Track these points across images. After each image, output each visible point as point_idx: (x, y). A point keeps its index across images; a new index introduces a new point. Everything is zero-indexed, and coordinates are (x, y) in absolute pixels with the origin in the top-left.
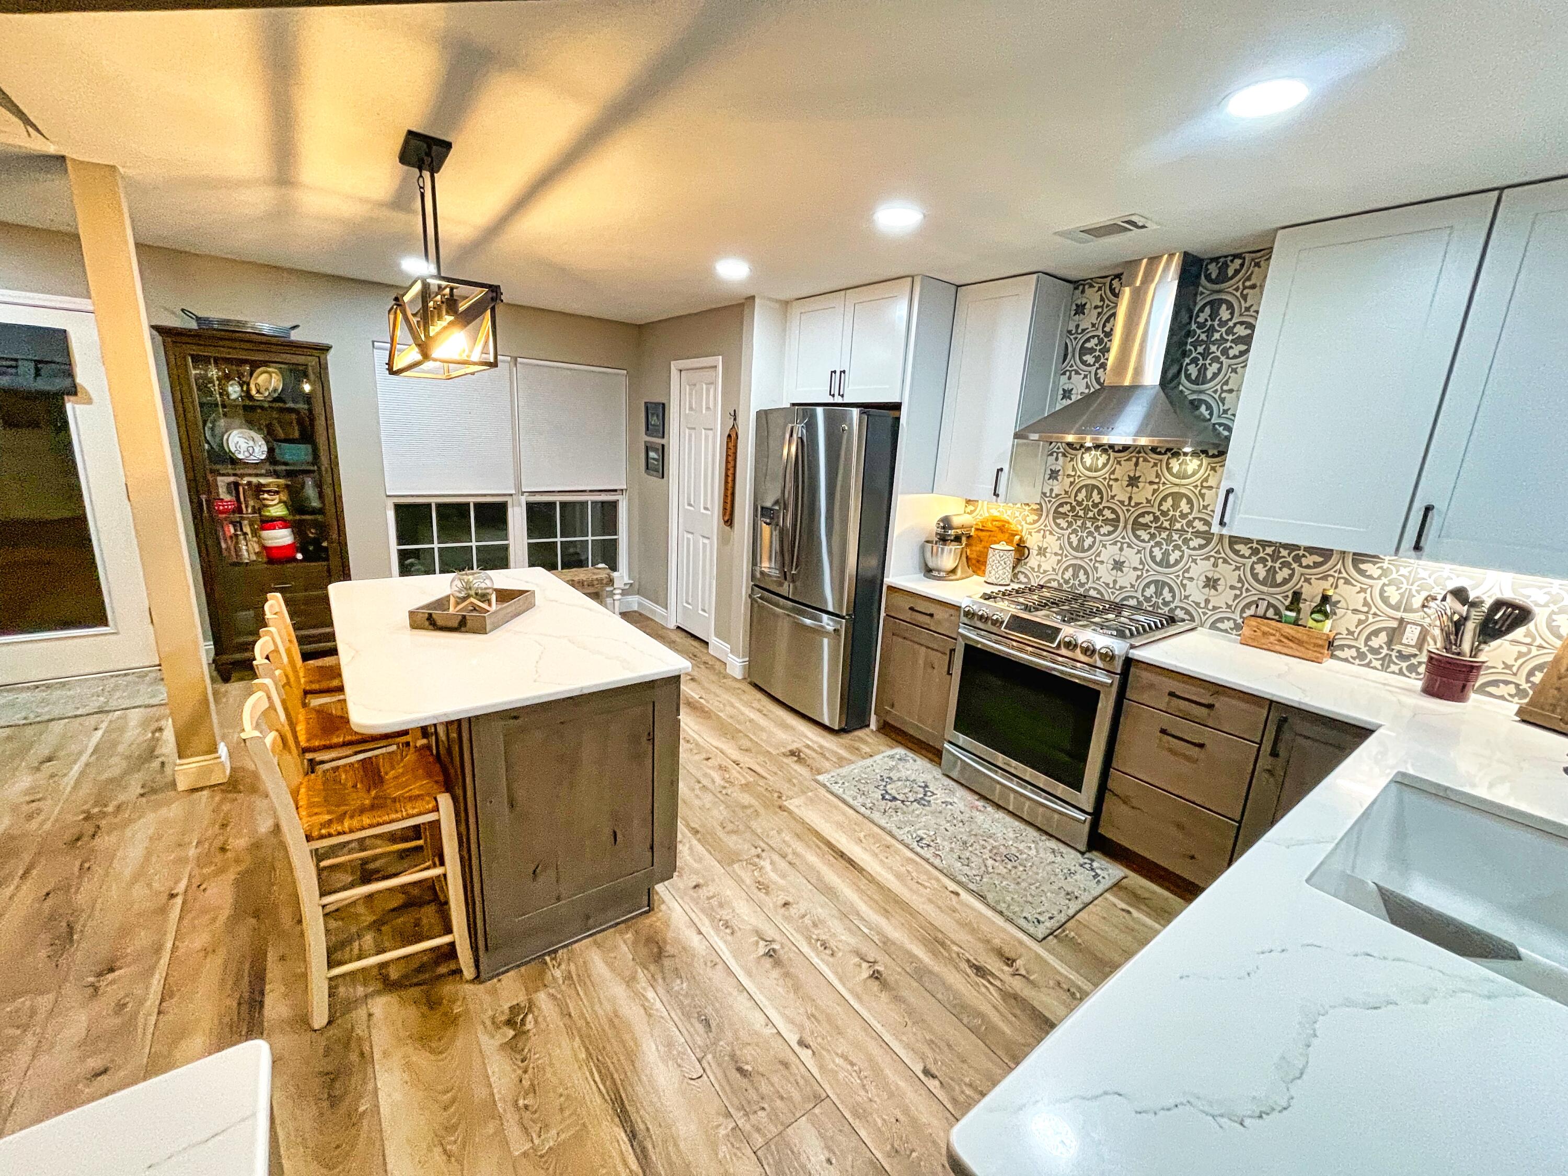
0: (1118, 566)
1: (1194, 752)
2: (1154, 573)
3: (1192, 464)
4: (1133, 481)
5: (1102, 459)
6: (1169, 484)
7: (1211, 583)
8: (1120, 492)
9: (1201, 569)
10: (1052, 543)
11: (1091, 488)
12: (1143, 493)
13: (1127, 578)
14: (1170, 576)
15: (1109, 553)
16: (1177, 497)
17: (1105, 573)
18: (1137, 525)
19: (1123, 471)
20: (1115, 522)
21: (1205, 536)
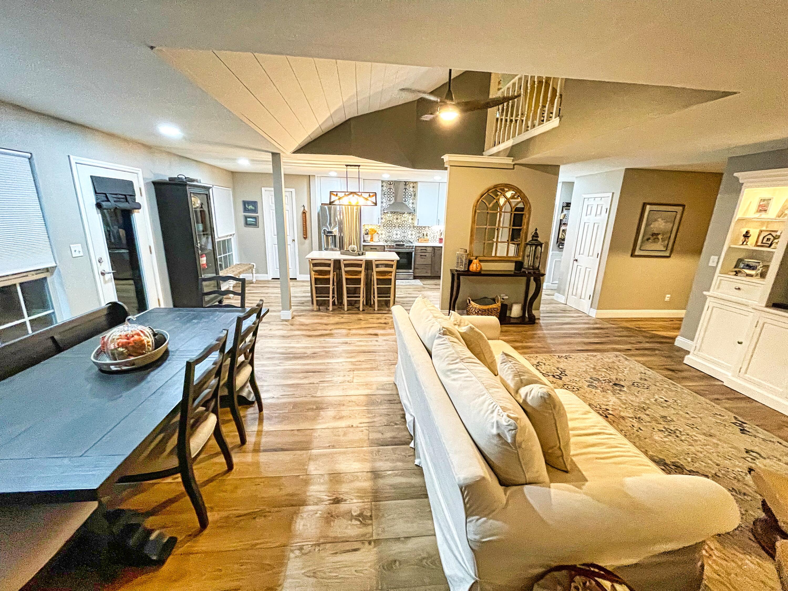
0: (397, 234)
1: (424, 257)
2: (403, 235)
4: (397, 219)
6: (403, 219)
7: (412, 235)
8: (395, 221)
9: (410, 233)
10: (383, 232)
11: (390, 221)
12: (399, 221)
13: (398, 236)
14: (406, 235)
15: (395, 232)
16: (404, 221)
17: (395, 236)
18: (399, 227)
19: (395, 217)
20: (395, 226)
21: (410, 227)
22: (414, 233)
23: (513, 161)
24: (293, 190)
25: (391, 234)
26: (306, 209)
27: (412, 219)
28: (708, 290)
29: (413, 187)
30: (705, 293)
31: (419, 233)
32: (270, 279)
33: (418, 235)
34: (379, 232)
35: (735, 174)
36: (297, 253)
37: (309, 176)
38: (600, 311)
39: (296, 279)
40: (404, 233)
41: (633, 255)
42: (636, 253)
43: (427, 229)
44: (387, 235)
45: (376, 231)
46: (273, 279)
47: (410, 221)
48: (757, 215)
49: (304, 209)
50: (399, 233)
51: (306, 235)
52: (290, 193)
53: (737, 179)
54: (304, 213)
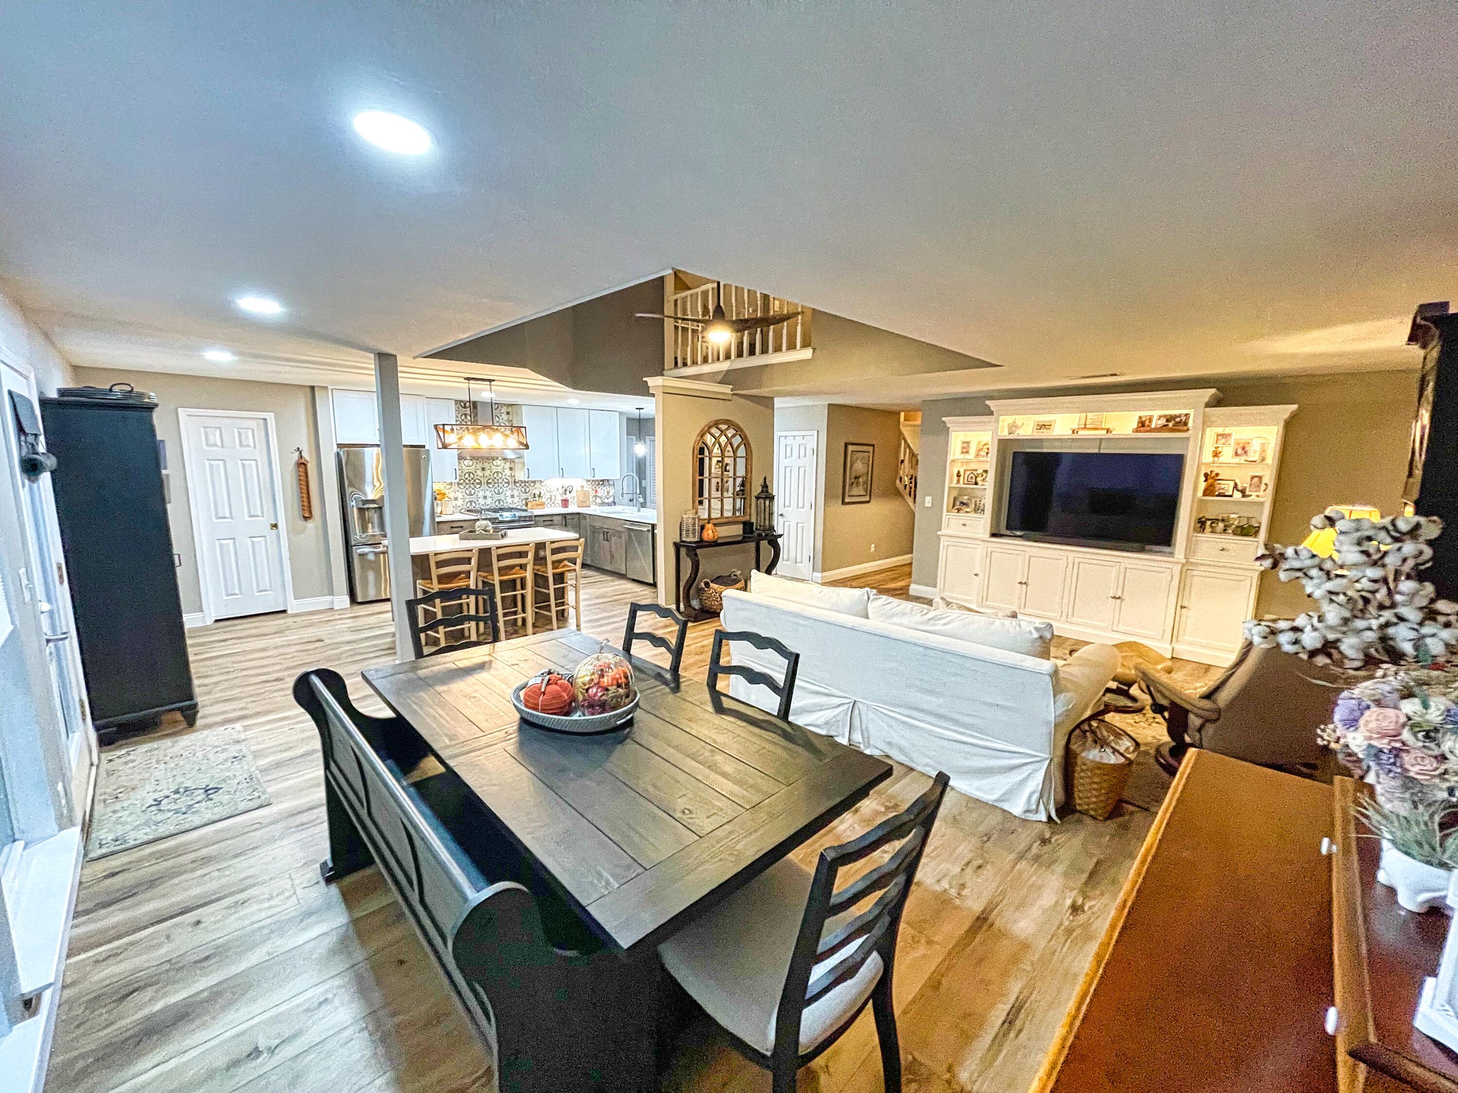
0: (485, 497)
2: (496, 497)
3: (499, 463)
4: (483, 469)
5: (471, 463)
6: (494, 469)
7: (513, 496)
8: (480, 473)
9: (509, 493)
10: (460, 495)
11: (469, 473)
12: (487, 473)
14: (502, 497)
15: (481, 494)
16: (497, 472)
17: (482, 501)
18: (488, 483)
19: (479, 466)
20: (480, 483)
21: (508, 483)
22: (516, 493)
23: (732, 390)
24: (270, 416)
25: (474, 498)
26: (305, 455)
27: (511, 469)
28: (940, 530)
29: (508, 413)
30: (939, 533)
31: (525, 492)
32: (210, 622)
33: (524, 496)
34: (452, 495)
35: (944, 419)
36: (286, 555)
37: (312, 388)
38: (825, 574)
39: (284, 611)
40: (499, 493)
41: (844, 503)
42: (847, 500)
43: (538, 485)
44: (467, 500)
45: (444, 494)
46: (217, 621)
47: (508, 472)
48: (963, 456)
49: (301, 457)
50: (488, 494)
51: (310, 512)
52: (261, 422)
53: (944, 422)
54: (302, 465)
